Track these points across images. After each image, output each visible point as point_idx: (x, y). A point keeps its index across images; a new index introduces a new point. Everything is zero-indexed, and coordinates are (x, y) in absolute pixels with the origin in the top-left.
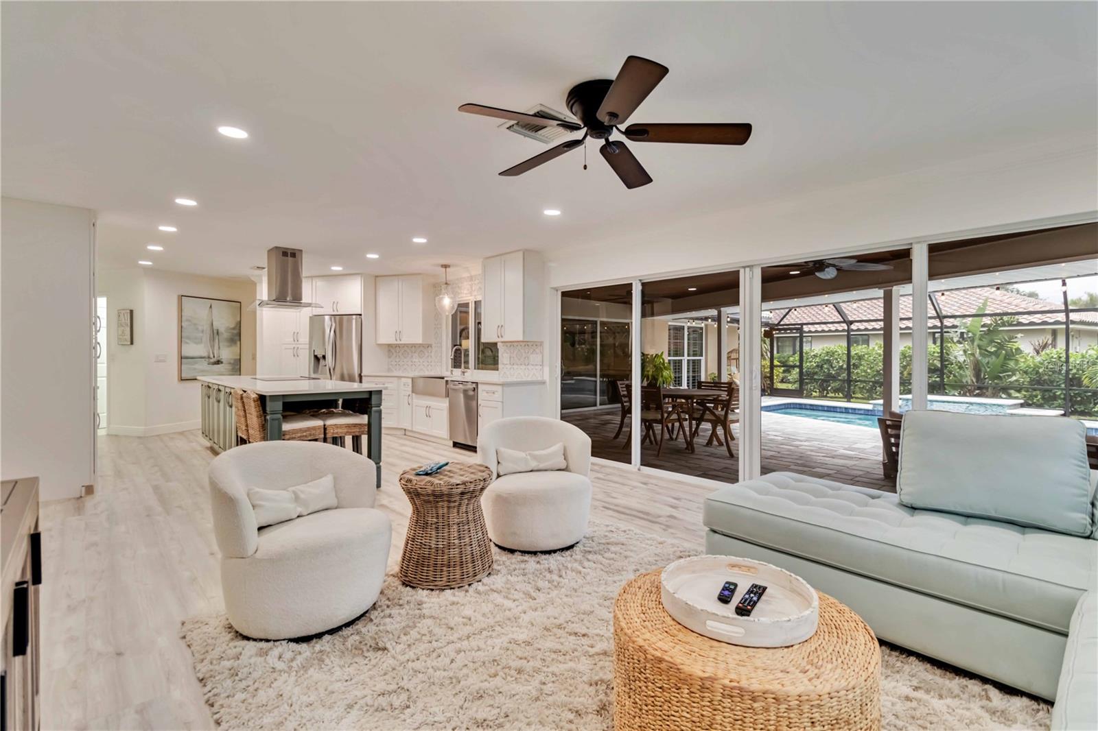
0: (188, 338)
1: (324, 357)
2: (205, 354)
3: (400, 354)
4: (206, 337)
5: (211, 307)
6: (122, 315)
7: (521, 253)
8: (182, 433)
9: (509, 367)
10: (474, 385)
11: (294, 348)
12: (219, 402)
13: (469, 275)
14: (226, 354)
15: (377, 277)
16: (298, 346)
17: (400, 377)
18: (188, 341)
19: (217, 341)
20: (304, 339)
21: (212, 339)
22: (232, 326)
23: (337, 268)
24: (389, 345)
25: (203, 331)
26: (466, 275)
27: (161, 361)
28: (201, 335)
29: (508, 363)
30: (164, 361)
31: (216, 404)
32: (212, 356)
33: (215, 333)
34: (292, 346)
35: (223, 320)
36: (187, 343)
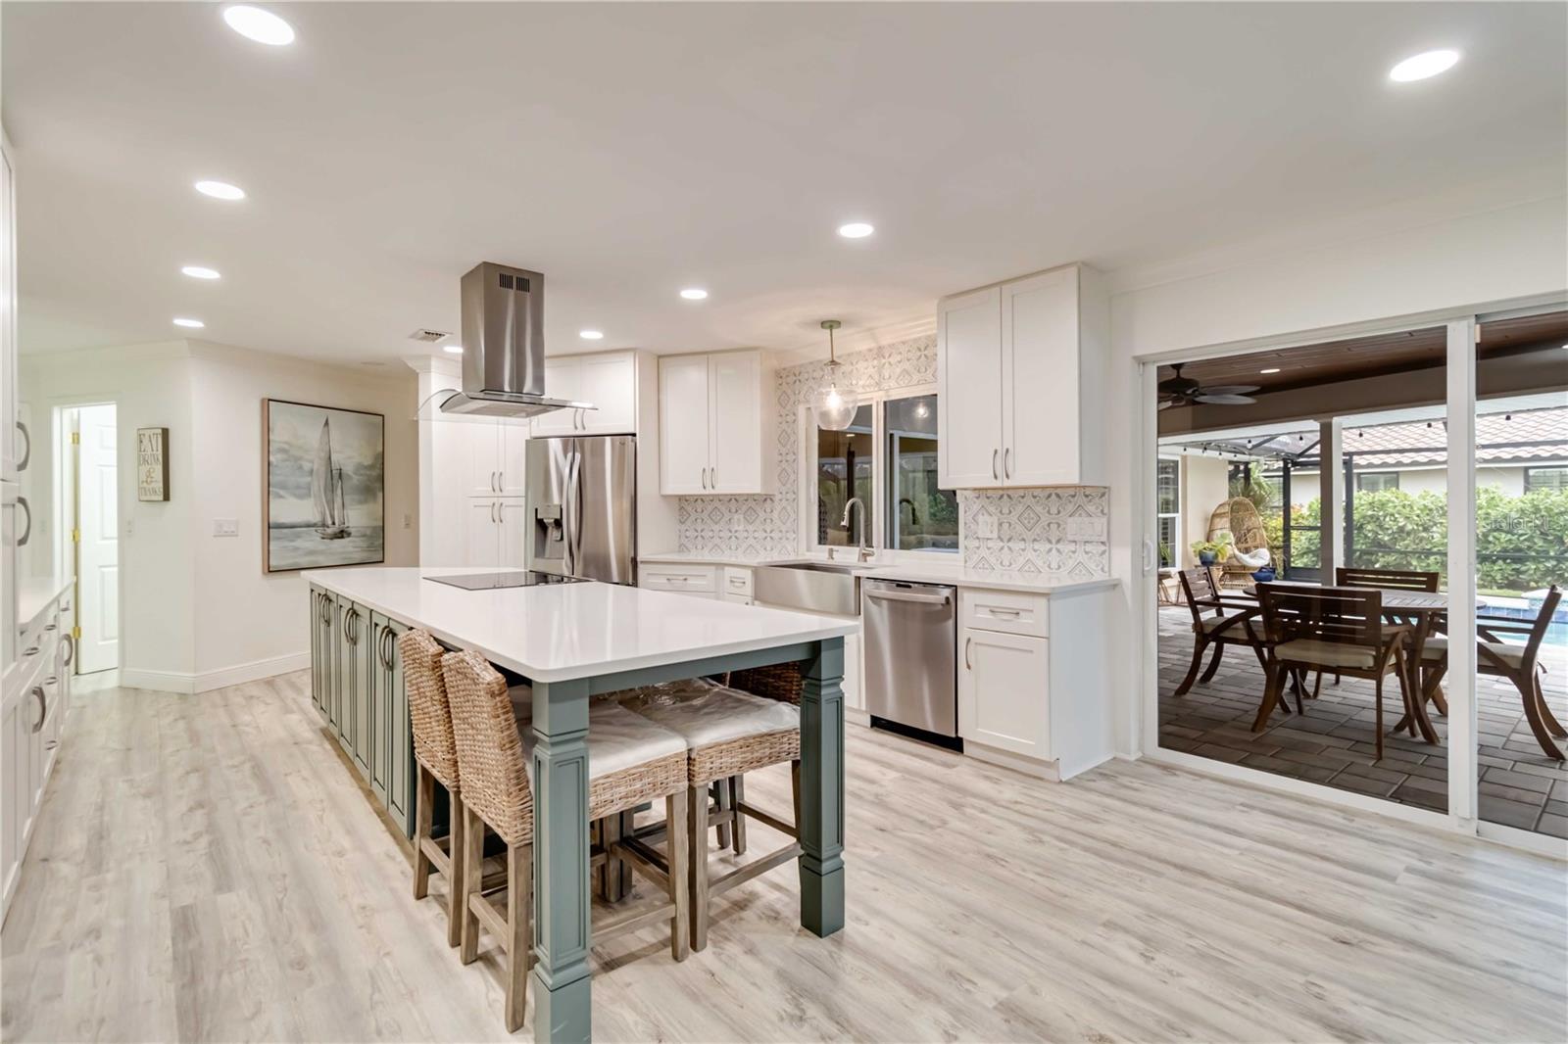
0: (283, 487)
1: (558, 523)
2: (316, 518)
3: (705, 515)
4: (318, 484)
5: (327, 423)
6: (146, 441)
7: (1073, 272)
8: (270, 683)
9: (996, 545)
10: (946, 592)
11: (494, 504)
12: (354, 641)
13: (873, 345)
14: (357, 517)
15: (660, 357)
16: (502, 500)
17: (720, 566)
18: (282, 492)
19: (339, 492)
20: (515, 484)
21: (330, 489)
22: (368, 462)
23: (591, 335)
24: (682, 498)
25: (311, 472)
26: (864, 345)
27: (227, 534)
28: (309, 479)
29: (995, 535)
30: (234, 534)
31: (346, 645)
32: (330, 522)
33: (335, 477)
34: (490, 502)
35: (350, 452)
36: (281, 497)
